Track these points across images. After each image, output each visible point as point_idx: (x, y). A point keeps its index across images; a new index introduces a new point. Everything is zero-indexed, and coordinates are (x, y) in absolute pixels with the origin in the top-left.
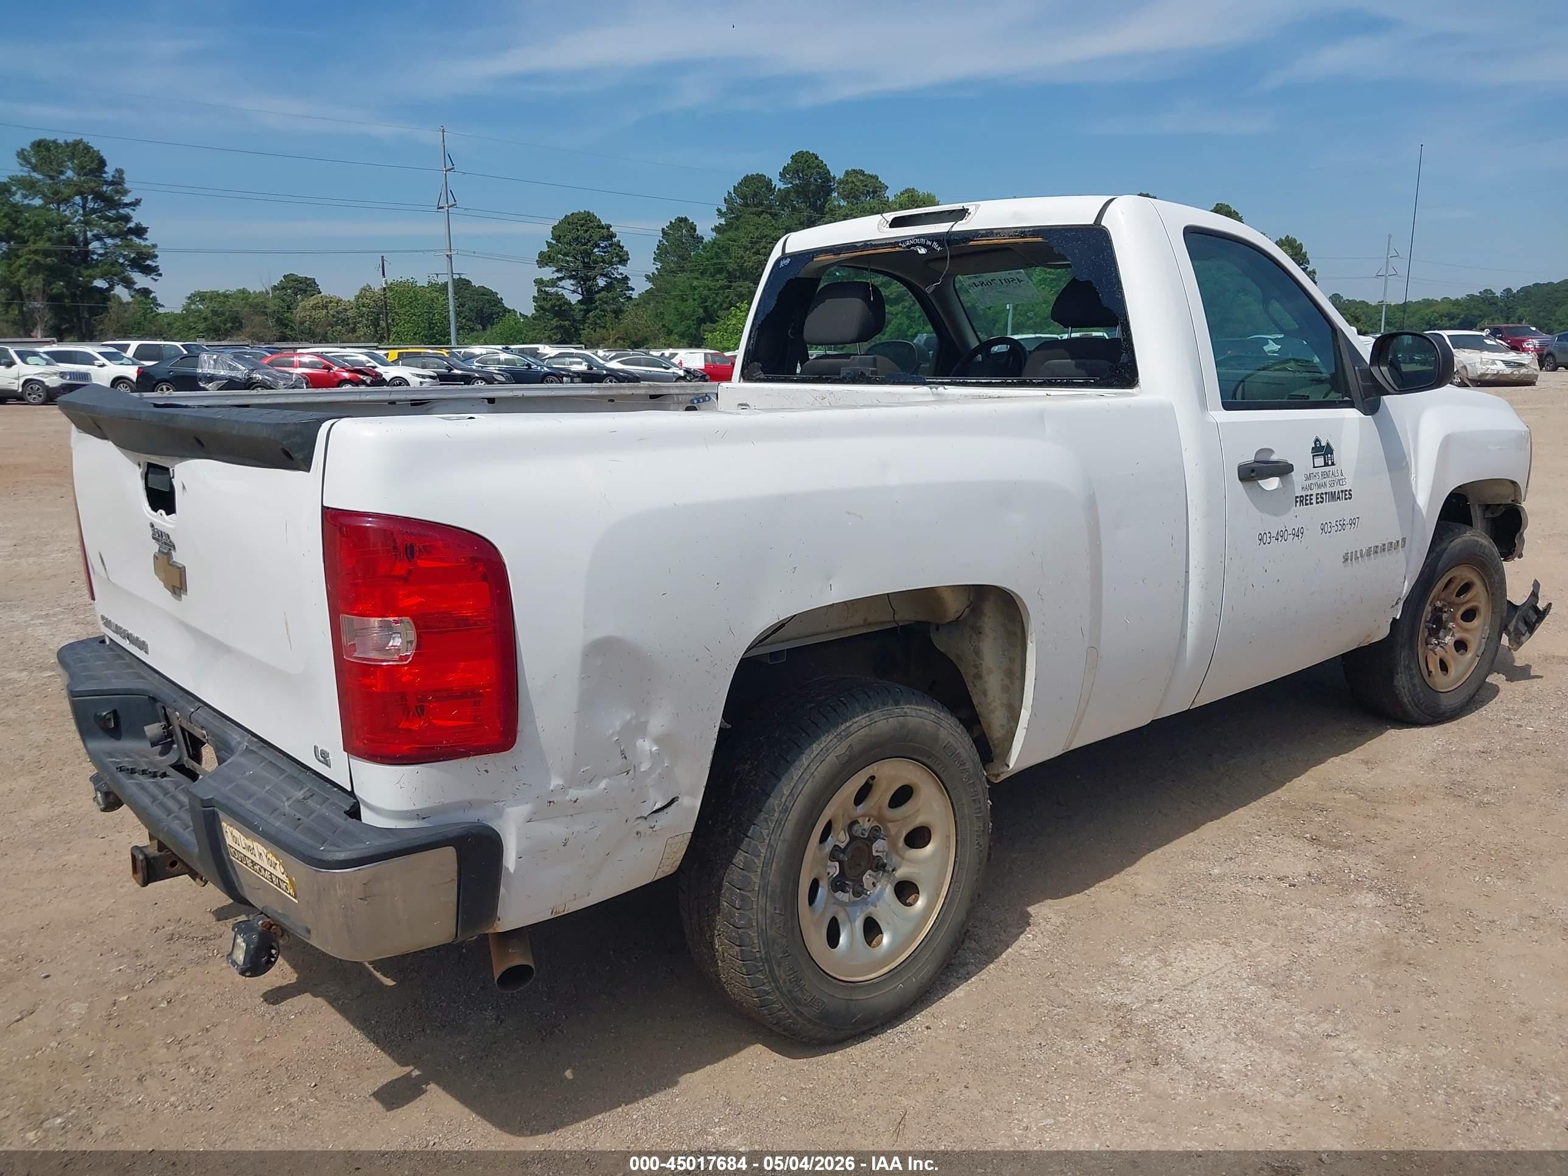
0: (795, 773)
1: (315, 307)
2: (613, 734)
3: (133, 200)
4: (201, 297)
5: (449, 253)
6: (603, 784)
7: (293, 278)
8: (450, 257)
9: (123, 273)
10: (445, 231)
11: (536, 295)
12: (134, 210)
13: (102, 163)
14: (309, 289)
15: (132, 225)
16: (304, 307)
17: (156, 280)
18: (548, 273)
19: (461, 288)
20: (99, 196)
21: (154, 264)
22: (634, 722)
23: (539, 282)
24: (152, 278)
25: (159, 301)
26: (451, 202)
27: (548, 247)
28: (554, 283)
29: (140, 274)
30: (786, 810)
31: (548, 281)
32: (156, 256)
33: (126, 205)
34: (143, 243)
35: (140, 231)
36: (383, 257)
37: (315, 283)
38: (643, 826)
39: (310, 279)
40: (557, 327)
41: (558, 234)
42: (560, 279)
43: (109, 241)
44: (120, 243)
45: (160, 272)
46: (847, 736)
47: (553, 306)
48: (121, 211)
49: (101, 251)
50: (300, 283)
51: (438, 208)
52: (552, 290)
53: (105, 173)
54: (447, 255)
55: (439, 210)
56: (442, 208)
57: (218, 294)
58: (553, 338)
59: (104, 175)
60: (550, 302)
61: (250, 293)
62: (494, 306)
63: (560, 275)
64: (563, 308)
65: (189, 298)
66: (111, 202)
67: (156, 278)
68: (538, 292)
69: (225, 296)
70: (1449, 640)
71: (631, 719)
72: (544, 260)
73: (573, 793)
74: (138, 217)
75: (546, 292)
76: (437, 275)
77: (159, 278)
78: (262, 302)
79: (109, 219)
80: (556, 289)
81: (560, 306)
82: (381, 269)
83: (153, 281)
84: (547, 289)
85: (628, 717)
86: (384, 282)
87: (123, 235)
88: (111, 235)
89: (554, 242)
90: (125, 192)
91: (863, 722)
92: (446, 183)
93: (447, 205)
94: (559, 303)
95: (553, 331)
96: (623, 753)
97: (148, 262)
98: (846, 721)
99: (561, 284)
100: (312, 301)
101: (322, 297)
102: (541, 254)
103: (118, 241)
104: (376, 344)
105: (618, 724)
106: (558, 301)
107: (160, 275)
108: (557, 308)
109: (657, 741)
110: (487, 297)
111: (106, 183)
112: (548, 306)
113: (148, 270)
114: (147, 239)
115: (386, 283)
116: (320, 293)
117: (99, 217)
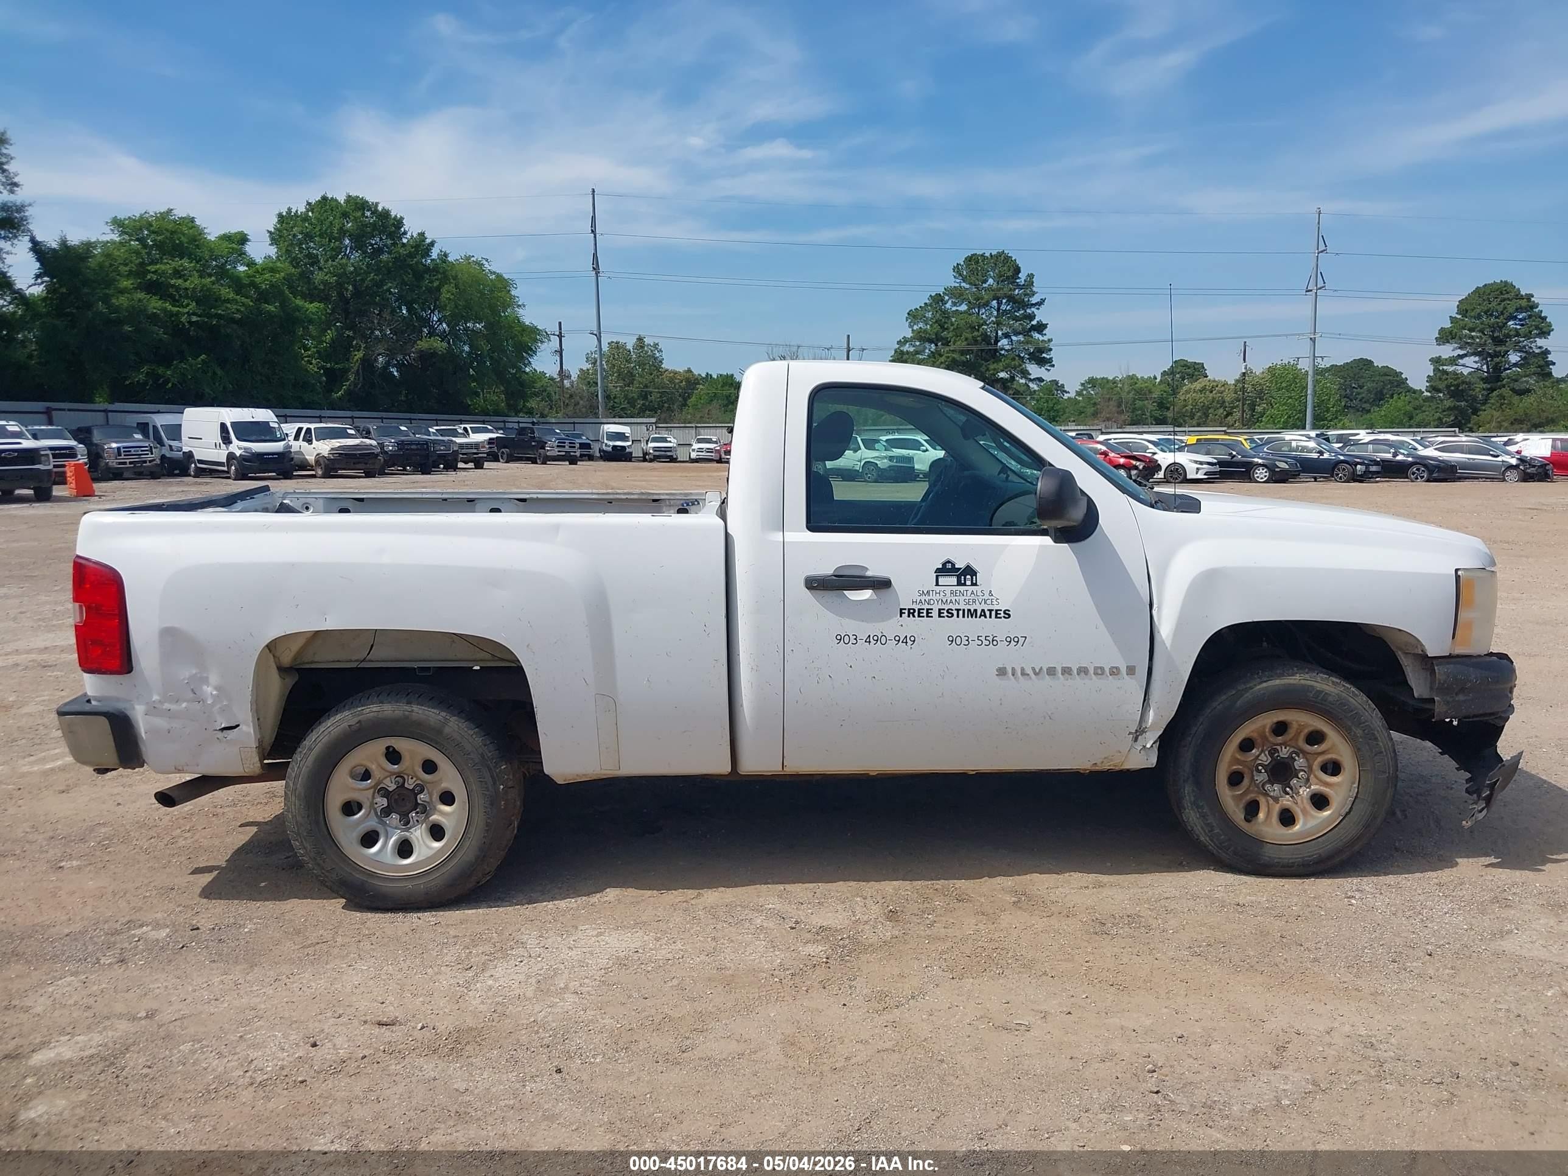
0: (322, 728)
1: (1203, 390)
2: (184, 679)
3: (1039, 300)
4: (1092, 382)
5: (1312, 337)
6: (184, 705)
7: (1182, 364)
8: (1313, 340)
9: (1021, 365)
10: (1310, 313)
11: (1432, 374)
12: (1038, 309)
13: (1018, 270)
14: (1196, 373)
15: (1034, 323)
16: (1190, 390)
17: (1049, 370)
18: (1448, 351)
19: (1362, 369)
20: (1011, 299)
21: (1048, 357)
22: (199, 675)
23: (1437, 361)
24: (1046, 369)
25: (1066, 389)
26: (1320, 284)
27: (1452, 323)
28: (1453, 361)
29: (1036, 366)
30: (310, 749)
31: (1446, 359)
32: (1051, 350)
33: (1034, 305)
34: (1041, 338)
35: (1041, 328)
36: (1245, 342)
37: (1204, 368)
38: (220, 735)
39: (1199, 364)
40: (1450, 409)
41: (1464, 308)
42: (1461, 357)
43: (1014, 338)
44: (1022, 339)
45: (1053, 363)
46: (359, 715)
47: (1448, 387)
48: (1028, 311)
49: (1007, 347)
50: (1189, 368)
51: (1306, 291)
52: (1450, 369)
53: (1019, 278)
54: (1311, 339)
55: (1307, 293)
56: (1311, 291)
57: (1108, 381)
58: (1444, 421)
59: (1018, 281)
60: (1446, 382)
61: (1138, 379)
62: (1397, 386)
63: (1461, 352)
64: (1460, 388)
65: (1082, 384)
66: (1019, 303)
67: (1049, 368)
68: (1434, 371)
69: (1114, 382)
70: (1305, 792)
71: (196, 674)
72: (1445, 337)
73: (167, 706)
74: (1040, 315)
75: (1445, 372)
76: (1298, 358)
77: (1052, 368)
78: (1146, 387)
79: (1016, 319)
80: (1455, 367)
81: (1458, 385)
82: (1242, 354)
83: (1046, 372)
84: (1445, 368)
85: (194, 672)
86: (1243, 367)
87: (1027, 333)
88: (1016, 334)
89: (1459, 317)
90: (1033, 294)
91: (374, 709)
92: (1317, 265)
93: (1316, 286)
94: (1456, 383)
95: (1445, 413)
96: (192, 690)
97: (1044, 355)
98: (362, 706)
99: (1461, 361)
100: (1198, 385)
101: (1209, 381)
102: (1442, 330)
103: (1021, 338)
104: (1224, 429)
105: (187, 674)
106: (1455, 380)
107: (1053, 366)
108: (1452, 388)
109: (216, 688)
110: (1389, 378)
111: (1019, 286)
112: (1442, 386)
113: (1042, 362)
114: (1045, 335)
115: (1246, 368)
116: (1207, 377)
117: (1008, 318)
